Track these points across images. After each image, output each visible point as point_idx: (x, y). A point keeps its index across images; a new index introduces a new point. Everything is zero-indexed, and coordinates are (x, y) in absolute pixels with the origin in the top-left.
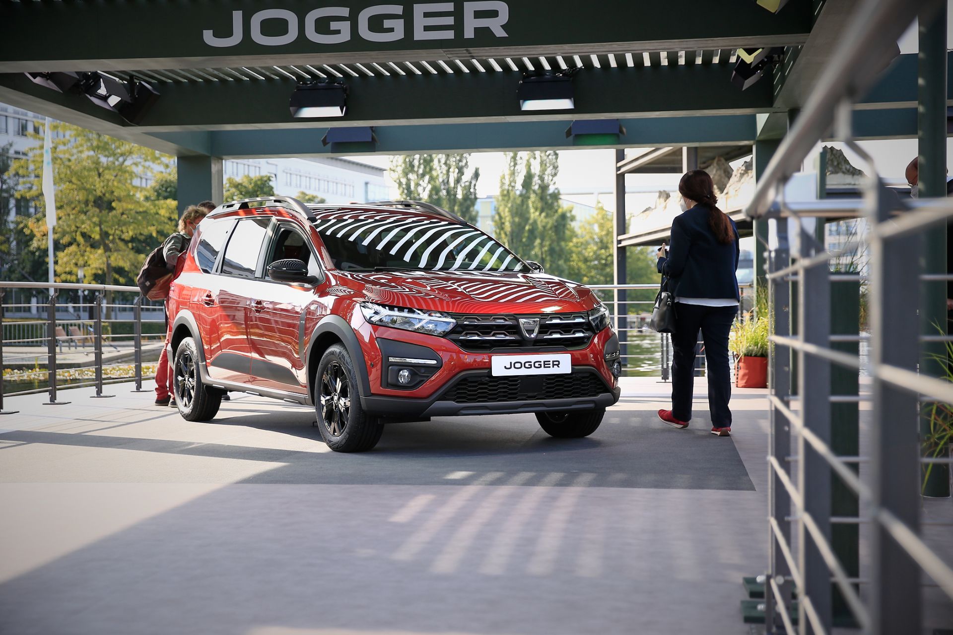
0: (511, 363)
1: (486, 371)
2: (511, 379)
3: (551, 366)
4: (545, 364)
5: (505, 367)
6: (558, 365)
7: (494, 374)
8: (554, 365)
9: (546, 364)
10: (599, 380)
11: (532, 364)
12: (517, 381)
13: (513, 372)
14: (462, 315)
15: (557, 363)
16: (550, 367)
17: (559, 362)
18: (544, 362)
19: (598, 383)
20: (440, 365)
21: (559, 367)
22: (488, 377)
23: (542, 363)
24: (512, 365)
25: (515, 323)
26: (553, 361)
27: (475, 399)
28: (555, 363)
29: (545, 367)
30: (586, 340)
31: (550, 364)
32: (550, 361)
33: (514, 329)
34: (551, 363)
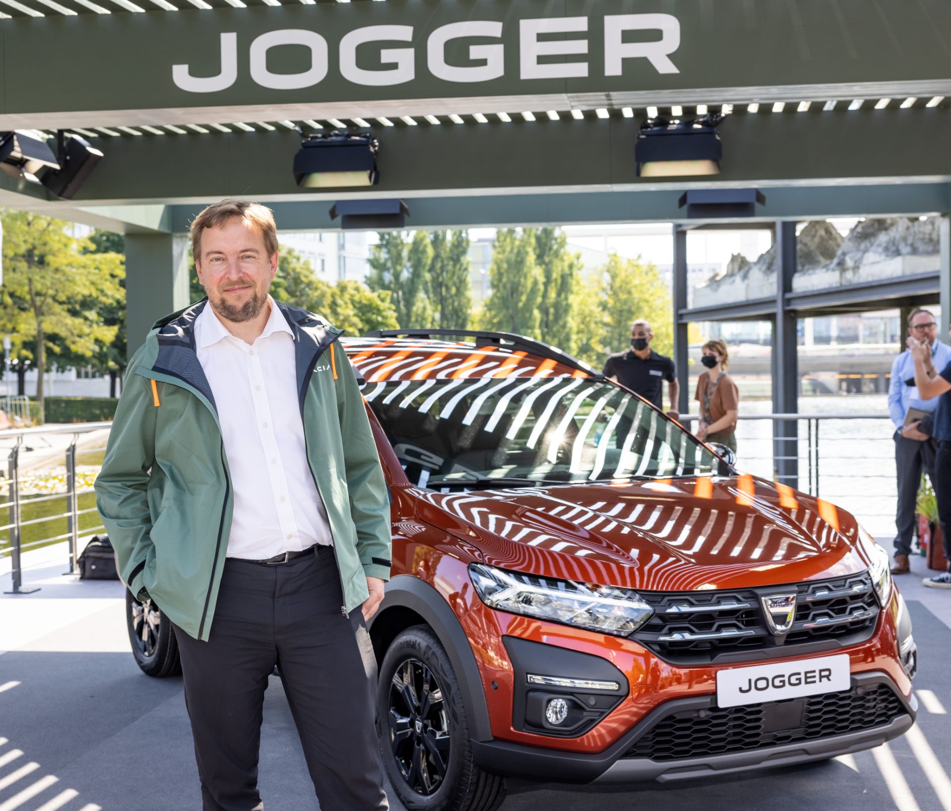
0: (750, 681)
1: (707, 700)
2: (749, 710)
3: (817, 679)
4: (806, 678)
5: (741, 690)
6: (828, 677)
7: (722, 704)
8: (821, 677)
9: (809, 678)
10: (893, 694)
11: (786, 679)
12: (759, 712)
13: (754, 698)
14: (662, 594)
15: (827, 673)
16: (814, 682)
17: (829, 670)
18: (806, 673)
19: (892, 699)
20: (623, 691)
21: (829, 680)
22: (711, 709)
23: (802, 676)
24: (753, 685)
25: (755, 605)
26: (821, 671)
27: (687, 752)
28: (823, 674)
29: (807, 683)
30: (867, 623)
31: (814, 677)
32: (814, 671)
33: (754, 617)
34: (817, 674)
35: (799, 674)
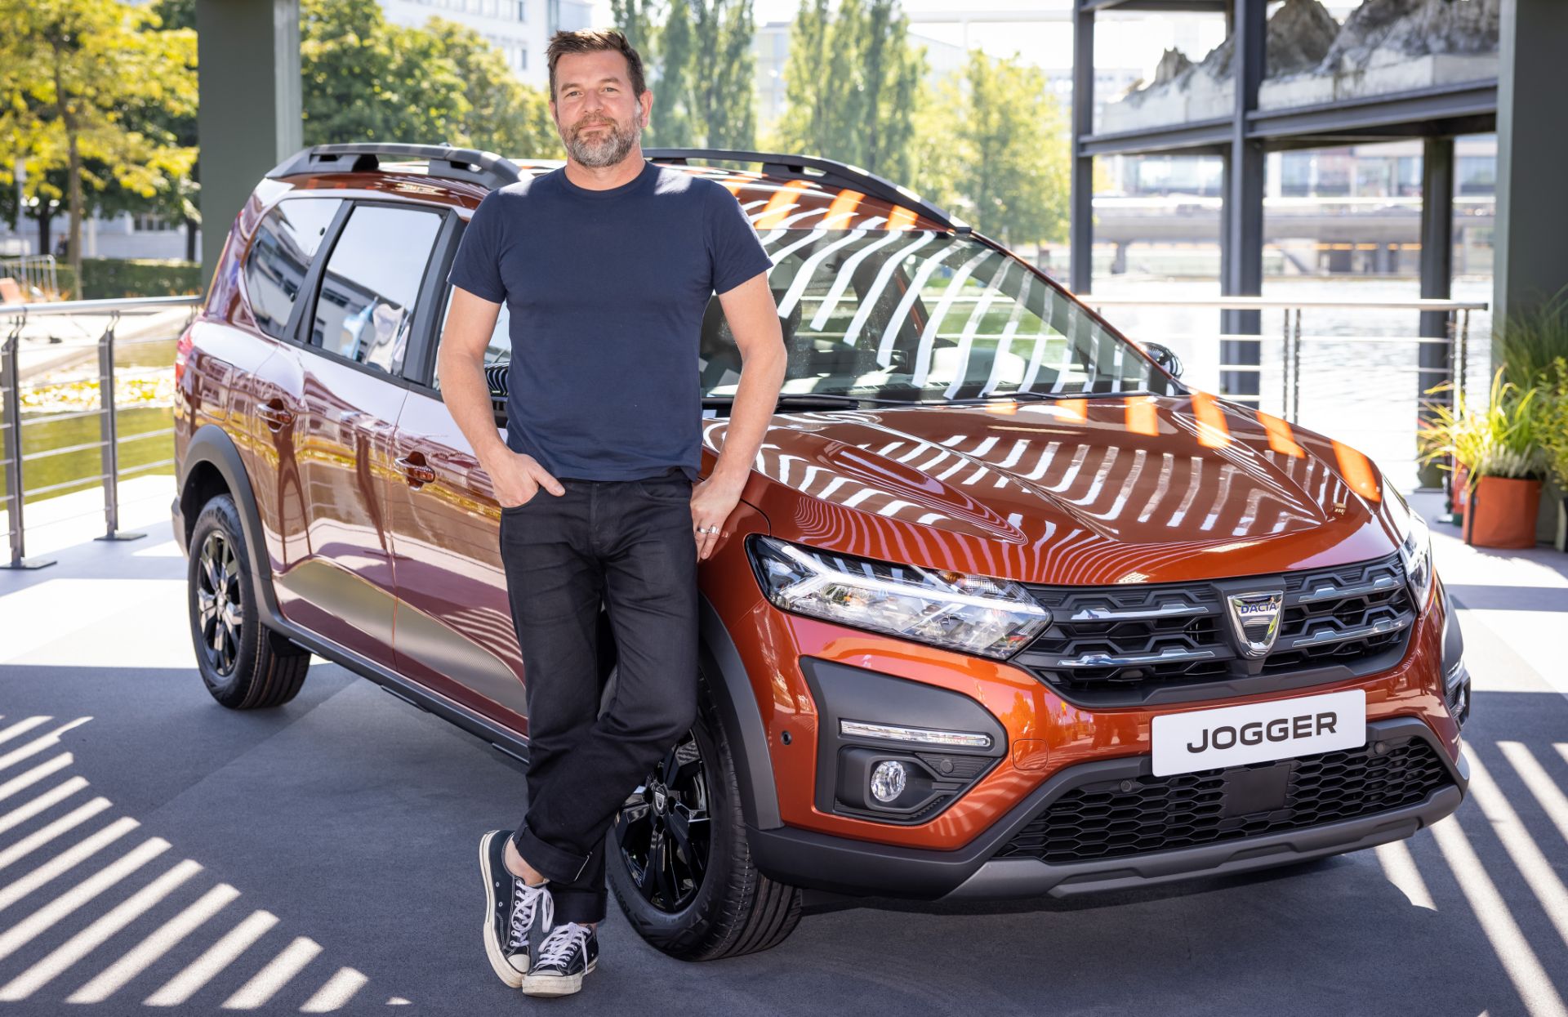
0: (1205, 732)
1: (1135, 764)
2: (1203, 779)
3: (1313, 730)
4: (1296, 727)
5: (1191, 748)
6: (1331, 727)
7: (1159, 771)
8: (1320, 726)
9: (1300, 729)
10: (1433, 754)
11: (1264, 729)
12: (1219, 783)
13: (1212, 760)
14: (1069, 590)
15: (1329, 720)
16: (1309, 734)
17: (1333, 715)
18: (1296, 720)
19: (1430, 761)
20: (998, 750)
21: (1333, 731)
22: (1140, 779)
23: (1290, 725)
24: (1210, 740)
25: (1216, 610)
26: (1320, 716)
27: (1101, 847)
28: (1324, 721)
29: (1296, 736)
30: (1395, 639)
31: (1309, 726)
32: (1309, 717)
33: (1212, 628)
34: (1313, 721)
35: (1285, 721)
